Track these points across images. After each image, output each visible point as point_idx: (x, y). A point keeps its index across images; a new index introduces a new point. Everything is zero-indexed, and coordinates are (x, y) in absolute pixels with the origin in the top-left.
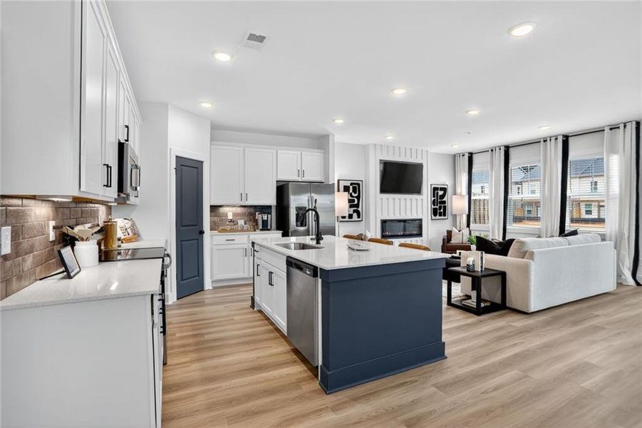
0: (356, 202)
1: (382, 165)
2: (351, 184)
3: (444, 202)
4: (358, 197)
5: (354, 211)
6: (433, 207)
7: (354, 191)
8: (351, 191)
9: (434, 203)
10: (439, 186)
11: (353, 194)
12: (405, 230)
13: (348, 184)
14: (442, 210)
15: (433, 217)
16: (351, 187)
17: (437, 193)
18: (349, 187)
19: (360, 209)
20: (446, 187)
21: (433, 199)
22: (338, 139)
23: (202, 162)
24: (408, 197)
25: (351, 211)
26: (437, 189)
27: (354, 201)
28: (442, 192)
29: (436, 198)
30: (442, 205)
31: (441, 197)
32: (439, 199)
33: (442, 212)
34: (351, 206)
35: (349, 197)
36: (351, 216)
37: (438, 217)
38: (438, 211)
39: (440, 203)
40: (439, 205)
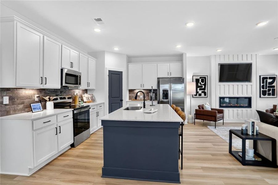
1: (220, 66)
3: (273, 87)
4: (205, 85)
5: (202, 92)
6: (262, 89)
7: (202, 81)
8: (200, 81)
9: (263, 87)
11: (202, 83)
12: (237, 103)
13: (198, 78)
14: (271, 92)
15: (262, 96)
16: (200, 80)
17: (266, 81)
18: (199, 79)
19: (206, 91)
20: (276, 76)
21: (262, 84)
22: (189, 55)
23: (122, 72)
24: (240, 84)
25: (200, 92)
26: (267, 78)
27: (202, 87)
28: (271, 80)
29: (265, 84)
30: (271, 88)
31: (270, 83)
32: (268, 85)
33: (271, 93)
34: (200, 90)
35: (199, 85)
36: (200, 95)
37: (267, 96)
38: (267, 92)
39: (269, 87)
40: (268, 88)
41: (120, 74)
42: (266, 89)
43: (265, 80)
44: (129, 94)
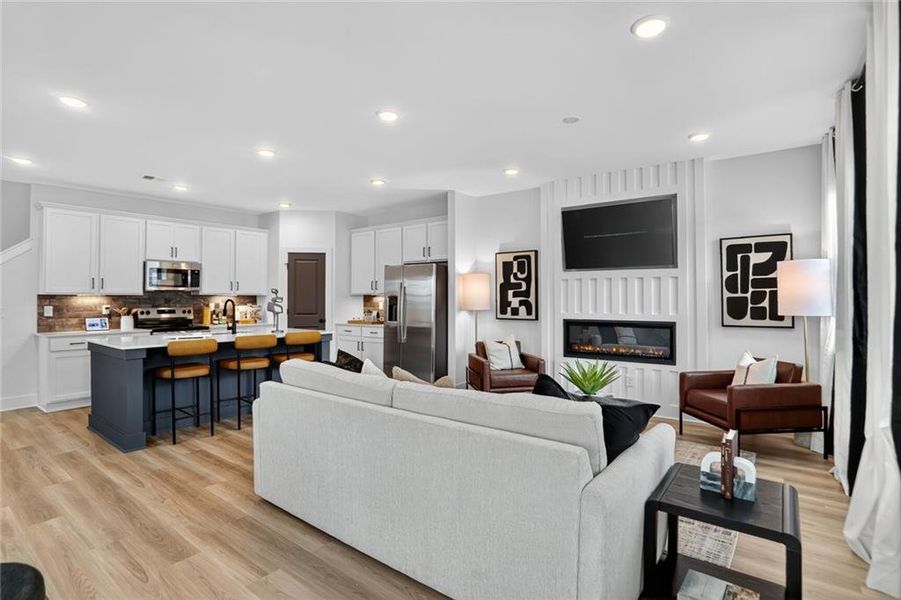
0: (524, 288)
2: (515, 258)
3: (773, 283)
4: (528, 280)
5: (521, 303)
6: (727, 294)
7: (521, 268)
8: (515, 270)
9: (731, 284)
10: (753, 242)
11: (519, 275)
13: (509, 258)
14: (766, 304)
15: (729, 320)
16: (515, 263)
17: (746, 260)
18: (512, 263)
19: (532, 300)
20: (787, 239)
21: (727, 274)
23: (324, 254)
24: (633, 274)
25: (515, 302)
26: (747, 248)
27: (520, 286)
28: (764, 257)
29: (739, 272)
30: (768, 290)
31: (760, 268)
32: (751, 277)
33: (764, 308)
34: (515, 295)
35: (513, 280)
36: (515, 311)
37: (747, 320)
38: (750, 305)
39: (756, 283)
40: (751, 290)
41: (319, 259)
42: (744, 290)
43: (739, 256)
44: (365, 306)
